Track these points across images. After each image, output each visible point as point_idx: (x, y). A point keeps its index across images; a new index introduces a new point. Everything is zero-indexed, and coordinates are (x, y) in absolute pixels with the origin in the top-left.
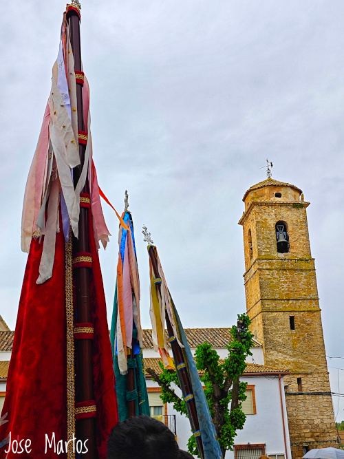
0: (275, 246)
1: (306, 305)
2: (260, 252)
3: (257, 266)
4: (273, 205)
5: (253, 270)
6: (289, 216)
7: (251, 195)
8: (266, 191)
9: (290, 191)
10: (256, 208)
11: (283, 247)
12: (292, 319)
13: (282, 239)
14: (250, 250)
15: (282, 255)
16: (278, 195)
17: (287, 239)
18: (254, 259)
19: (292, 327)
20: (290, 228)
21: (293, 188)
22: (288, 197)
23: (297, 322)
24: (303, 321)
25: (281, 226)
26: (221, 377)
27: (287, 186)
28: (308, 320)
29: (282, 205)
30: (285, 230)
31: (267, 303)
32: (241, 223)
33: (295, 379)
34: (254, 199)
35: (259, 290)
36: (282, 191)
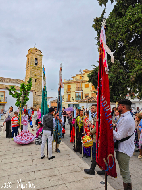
0: (34, 63)
1: (40, 77)
2: (31, 64)
3: (30, 67)
4: (35, 54)
5: (28, 68)
6: (38, 57)
7: (30, 50)
8: (34, 50)
9: (40, 52)
10: (31, 54)
11: (36, 64)
12: (36, 80)
13: (36, 62)
14: (28, 63)
15: (36, 66)
16: (37, 52)
17: (37, 62)
18: (29, 65)
19: (36, 82)
20: (38, 60)
21: (40, 51)
22: (39, 53)
23: (37, 81)
24: (38, 81)
25: (36, 59)
26: (25, 91)
27: (39, 50)
28: (39, 81)
29: (37, 54)
30: (37, 60)
31: (31, 75)
32: (27, 56)
33: (35, 92)
34: (31, 51)
35: (29, 72)
36: (38, 51)
